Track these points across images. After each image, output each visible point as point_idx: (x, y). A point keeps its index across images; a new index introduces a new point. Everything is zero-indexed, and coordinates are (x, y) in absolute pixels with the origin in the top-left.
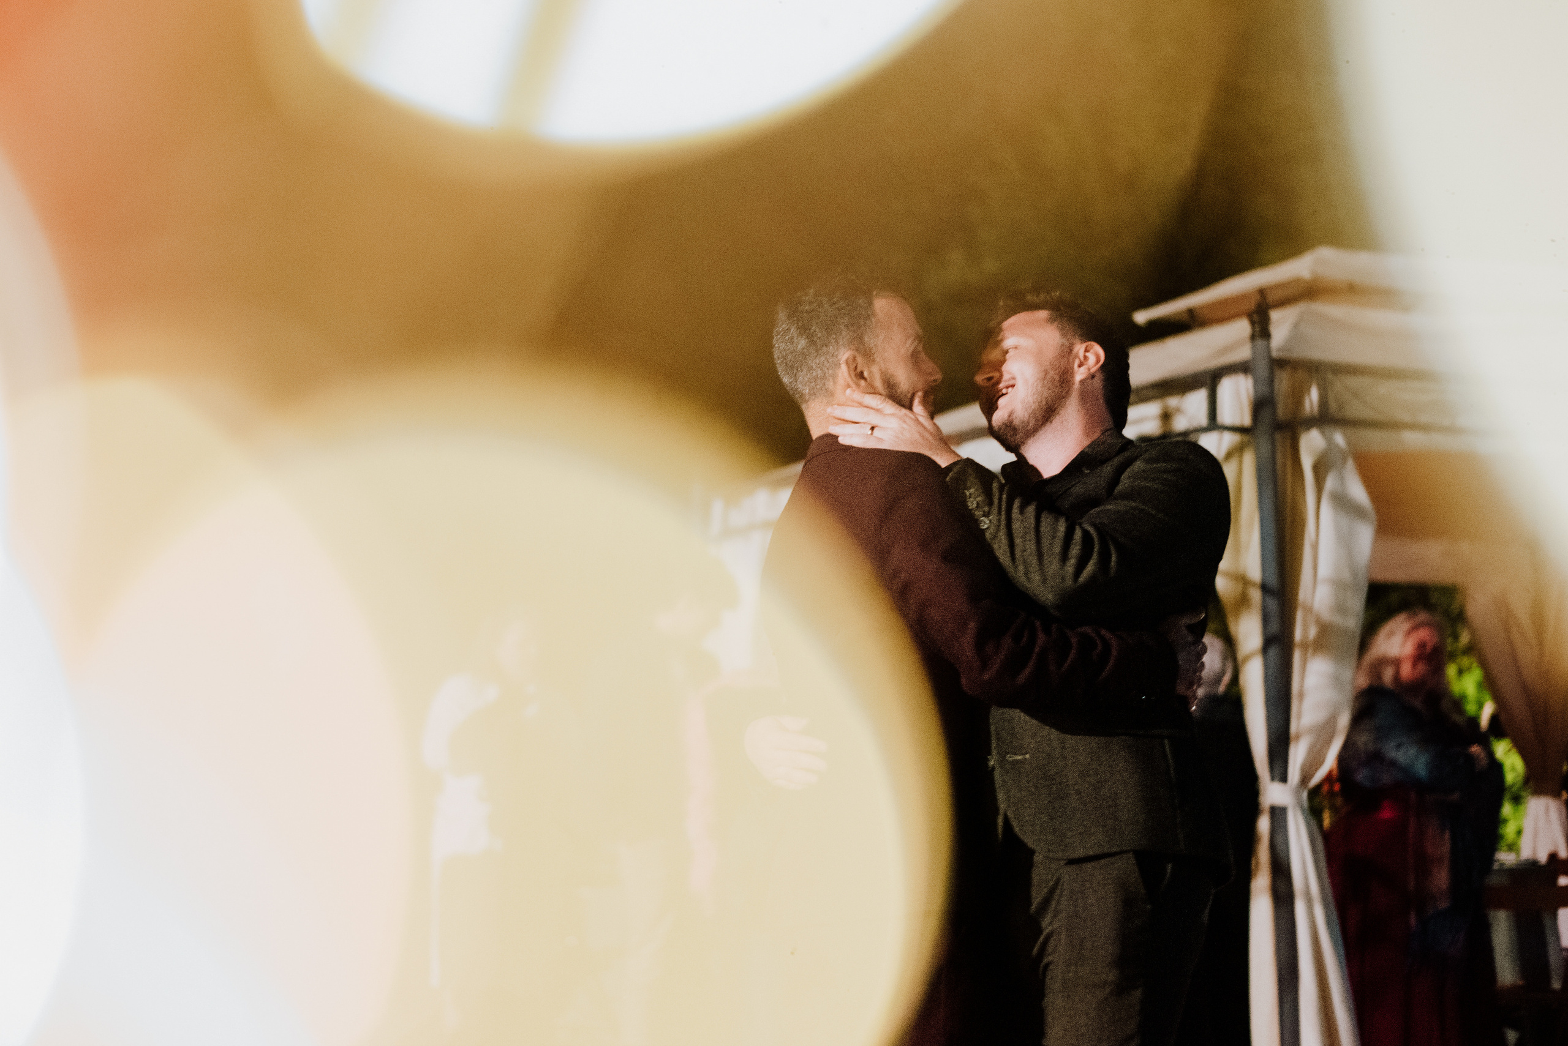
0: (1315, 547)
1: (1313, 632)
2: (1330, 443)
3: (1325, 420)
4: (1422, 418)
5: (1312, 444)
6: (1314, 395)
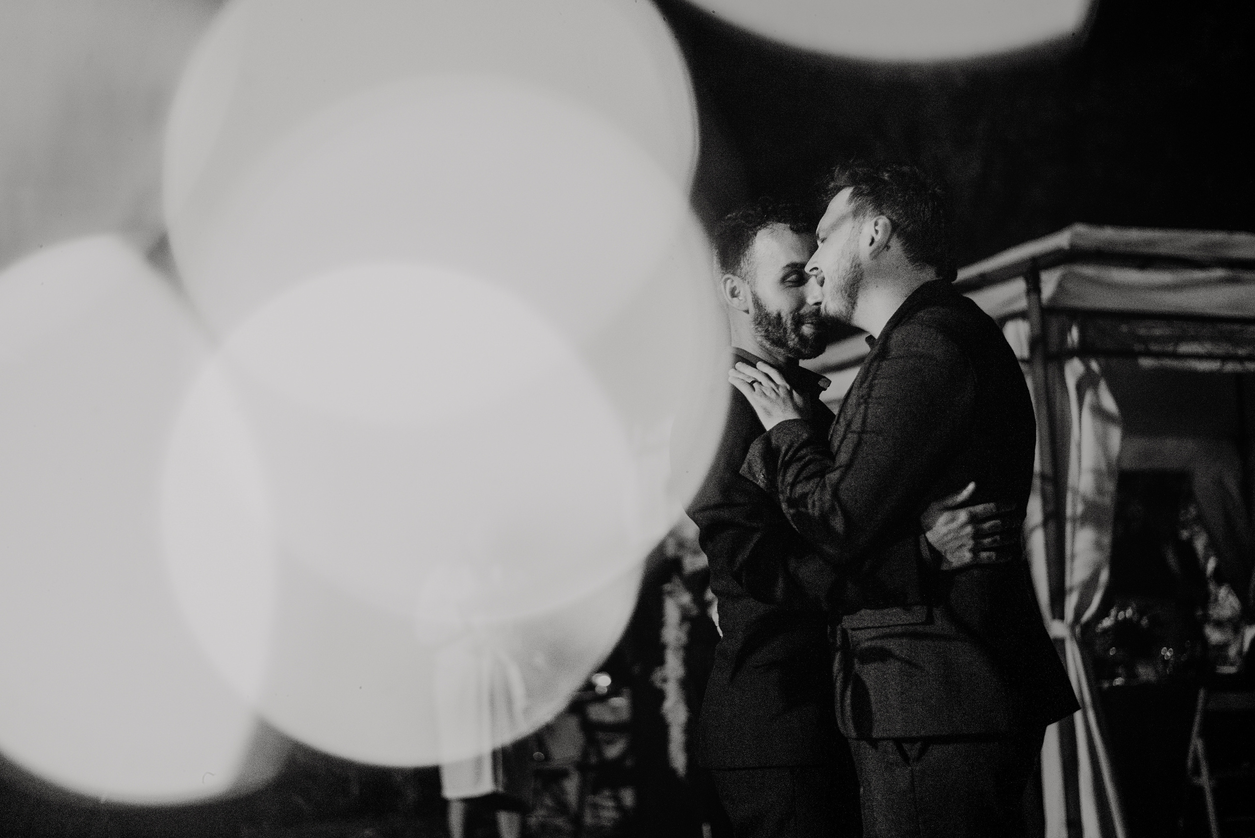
0: (1079, 445)
1: (1080, 509)
2: (1088, 368)
3: (1084, 352)
4: (1154, 347)
5: (1074, 369)
6: (1074, 334)
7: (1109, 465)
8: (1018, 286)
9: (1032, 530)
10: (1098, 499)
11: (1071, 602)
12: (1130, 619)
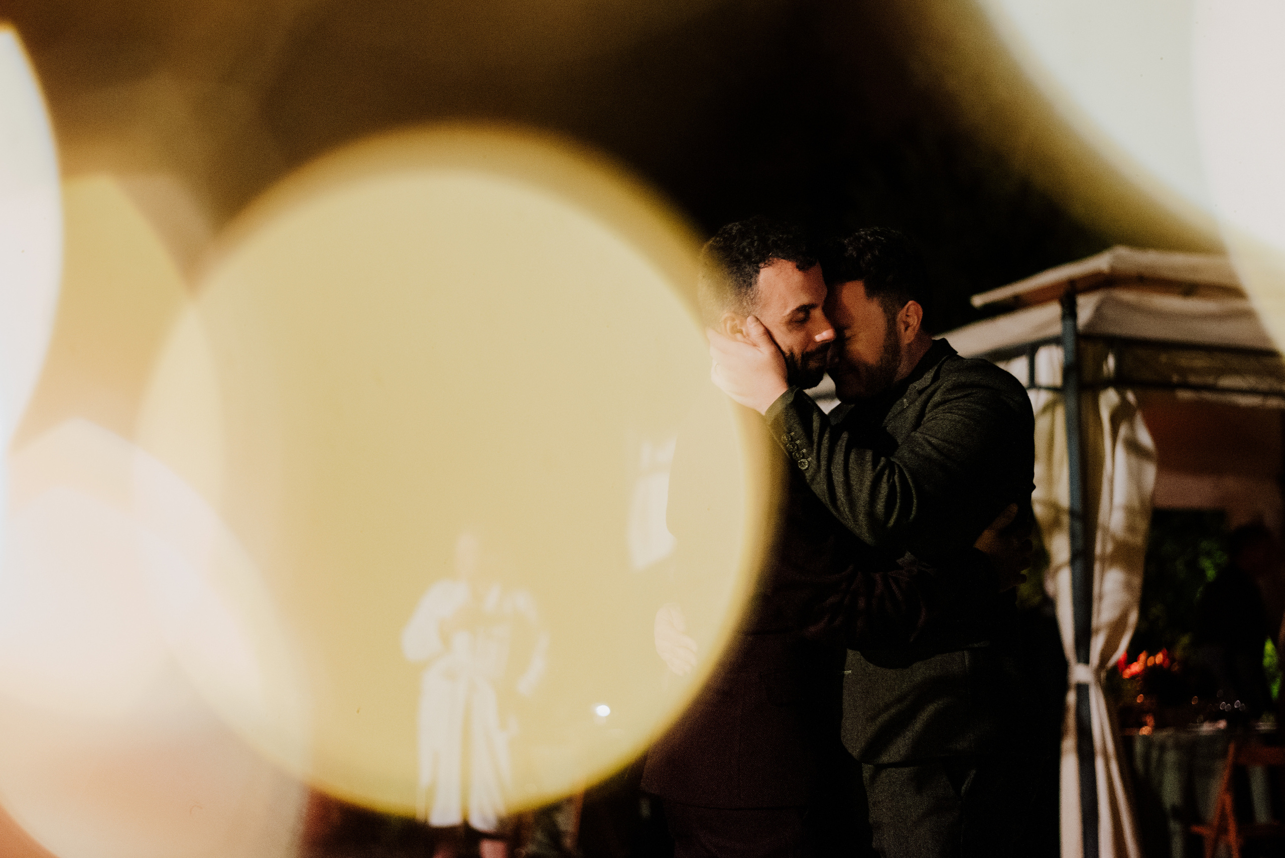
0: (1112, 481)
1: (1110, 548)
2: (1124, 399)
3: (1119, 382)
4: (1193, 379)
5: (1109, 399)
6: (1111, 362)
7: (1142, 502)
8: (1054, 310)
9: (1058, 568)
10: (1130, 539)
11: (1098, 644)
12: (1161, 665)
